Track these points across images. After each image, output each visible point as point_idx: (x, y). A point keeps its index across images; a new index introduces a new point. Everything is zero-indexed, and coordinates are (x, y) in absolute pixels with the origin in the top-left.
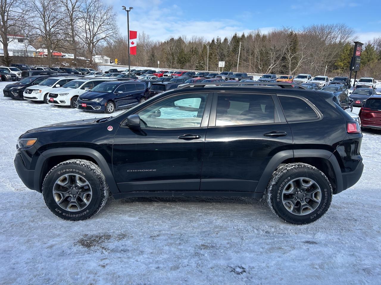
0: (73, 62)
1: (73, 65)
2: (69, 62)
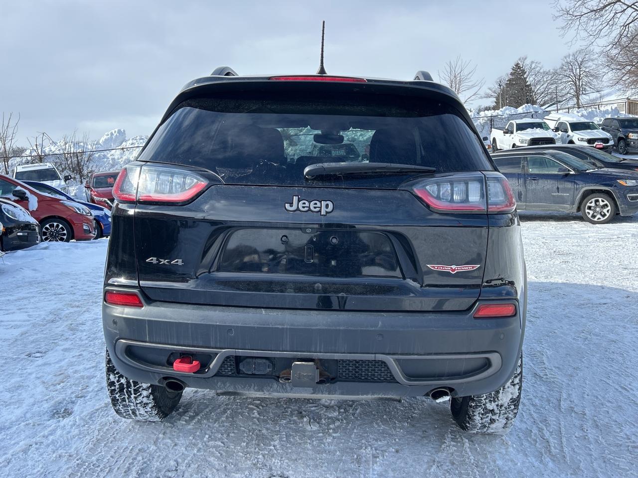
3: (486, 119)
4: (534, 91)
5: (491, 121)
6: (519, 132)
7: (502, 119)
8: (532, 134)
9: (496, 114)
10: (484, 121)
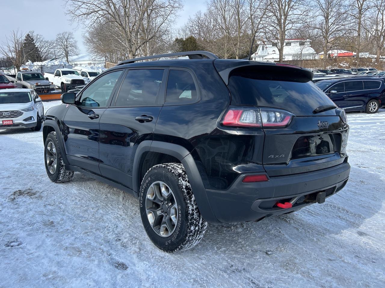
0: (354, 61)
1: (353, 65)
2: (348, 62)
3: (38, 66)
4: (40, 52)
5: (41, 68)
6: (64, 75)
7: (48, 67)
8: (71, 77)
9: (44, 64)
10: (37, 68)
